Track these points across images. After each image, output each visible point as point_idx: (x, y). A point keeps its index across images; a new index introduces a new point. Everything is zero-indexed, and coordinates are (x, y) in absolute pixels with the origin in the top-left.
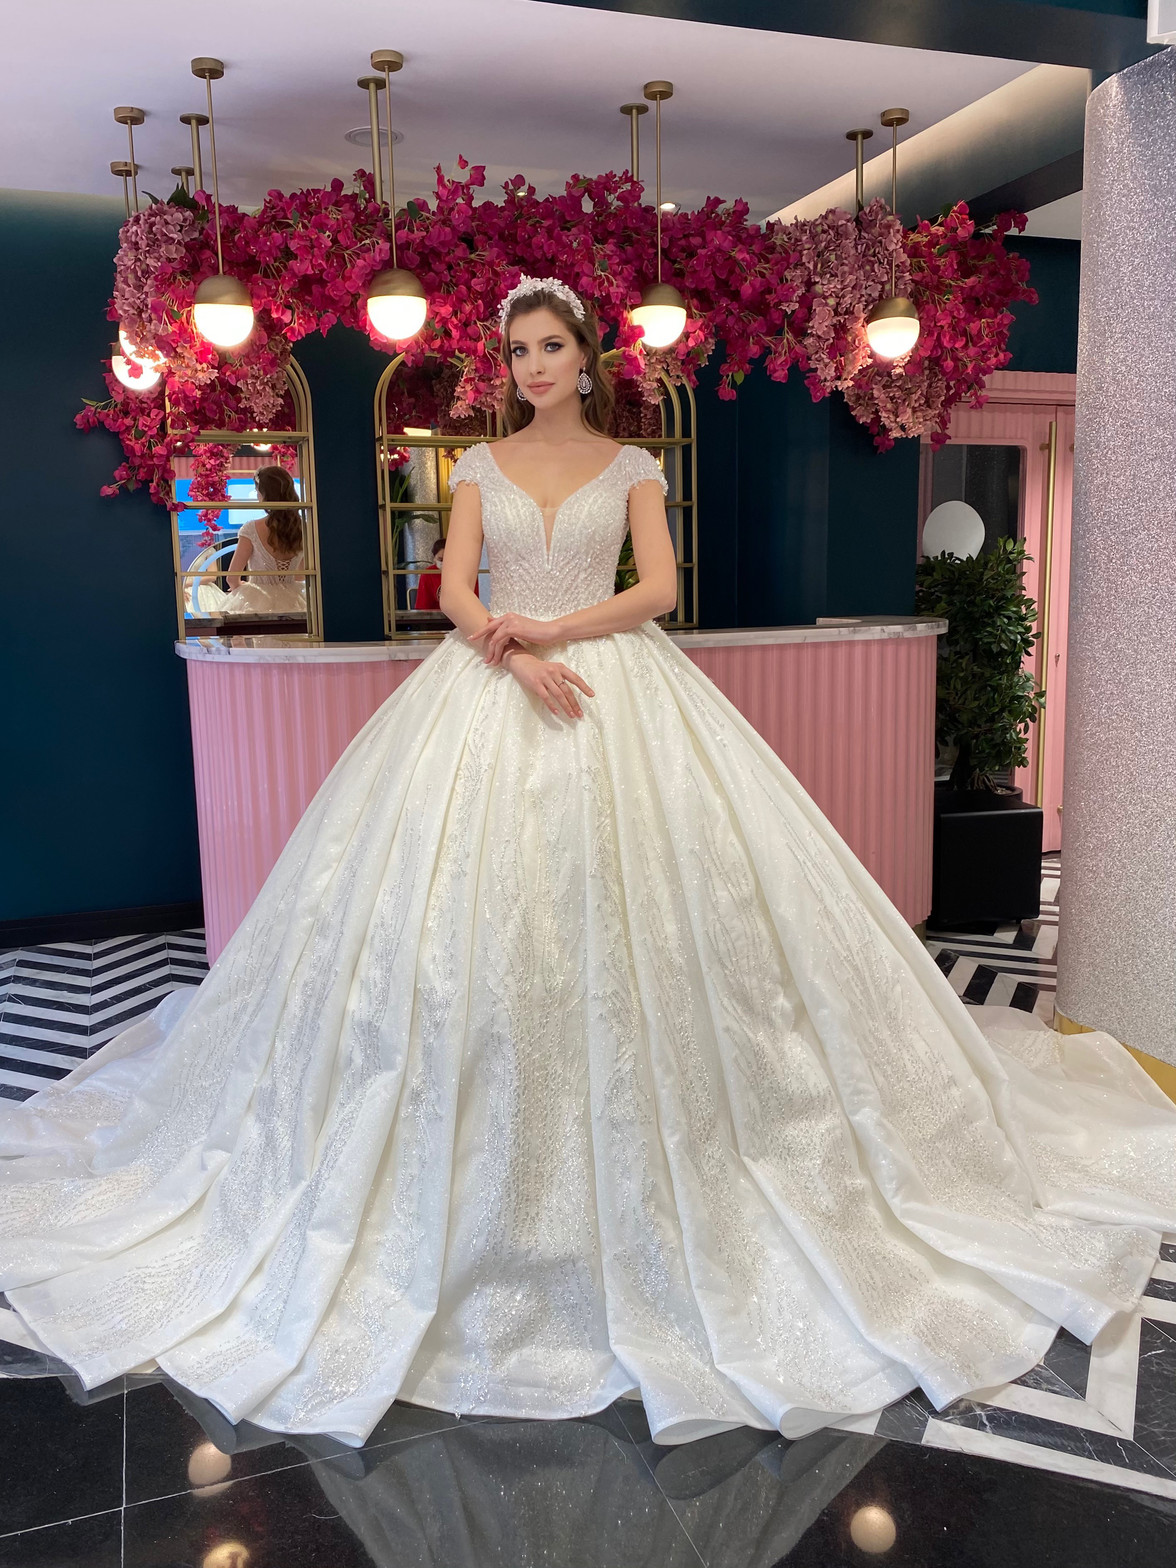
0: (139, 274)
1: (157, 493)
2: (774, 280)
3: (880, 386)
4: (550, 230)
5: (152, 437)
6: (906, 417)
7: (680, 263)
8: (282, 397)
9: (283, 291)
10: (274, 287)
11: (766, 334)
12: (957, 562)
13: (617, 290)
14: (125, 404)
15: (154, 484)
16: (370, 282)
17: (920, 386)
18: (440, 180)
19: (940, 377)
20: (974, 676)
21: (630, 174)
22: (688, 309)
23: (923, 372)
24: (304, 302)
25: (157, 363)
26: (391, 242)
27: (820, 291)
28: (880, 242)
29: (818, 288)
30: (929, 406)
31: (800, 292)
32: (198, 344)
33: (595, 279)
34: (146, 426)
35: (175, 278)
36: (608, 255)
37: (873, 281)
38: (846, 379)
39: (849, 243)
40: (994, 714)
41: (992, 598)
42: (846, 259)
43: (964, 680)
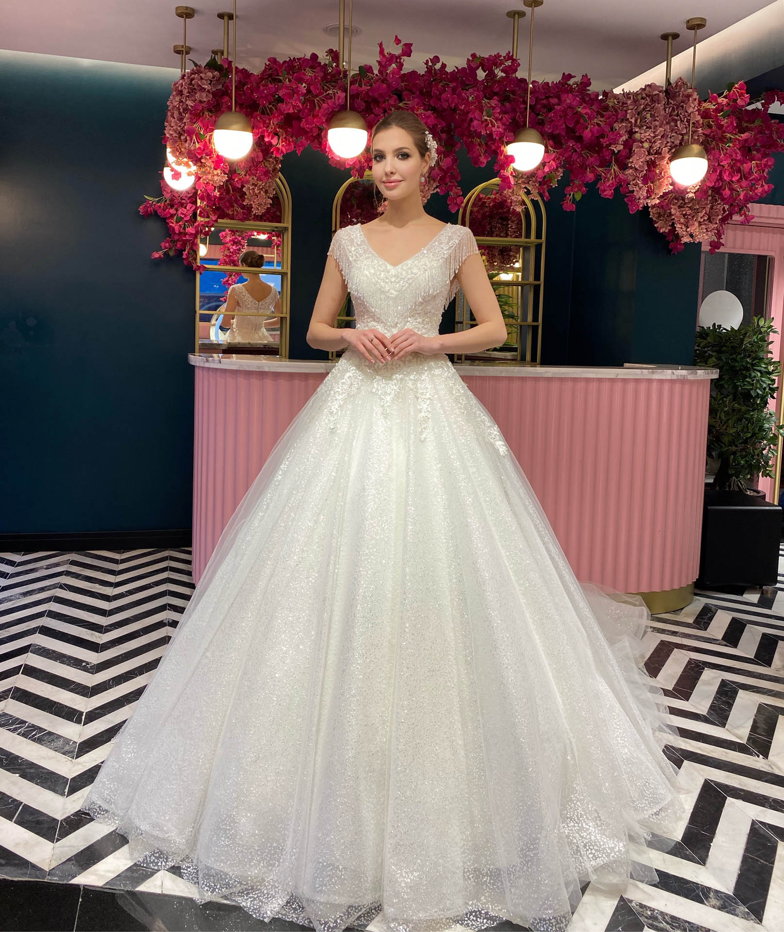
0: (181, 110)
1: (188, 258)
2: (607, 129)
3: (676, 207)
4: (454, 90)
5: (186, 221)
6: (694, 228)
7: (542, 115)
8: (271, 198)
9: (273, 124)
10: (267, 121)
11: (599, 166)
12: (724, 331)
13: (497, 130)
14: (172, 200)
15: (186, 252)
16: (331, 118)
17: (704, 208)
18: (382, 52)
19: (719, 202)
20: (733, 410)
21: (511, 54)
22: (546, 147)
23: (707, 198)
24: (286, 132)
25: (189, 170)
26: (346, 92)
27: (639, 138)
28: (682, 107)
29: (637, 136)
30: (710, 222)
31: (624, 138)
32: (215, 156)
33: (483, 122)
34: (183, 214)
35: (203, 113)
36: (492, 107)
37: (676, 133)
38: (654, 198)
39: (660, 106)
40: (747, 439)
41: (749, 357)
42: (657, 117)
43: (727, 413)
